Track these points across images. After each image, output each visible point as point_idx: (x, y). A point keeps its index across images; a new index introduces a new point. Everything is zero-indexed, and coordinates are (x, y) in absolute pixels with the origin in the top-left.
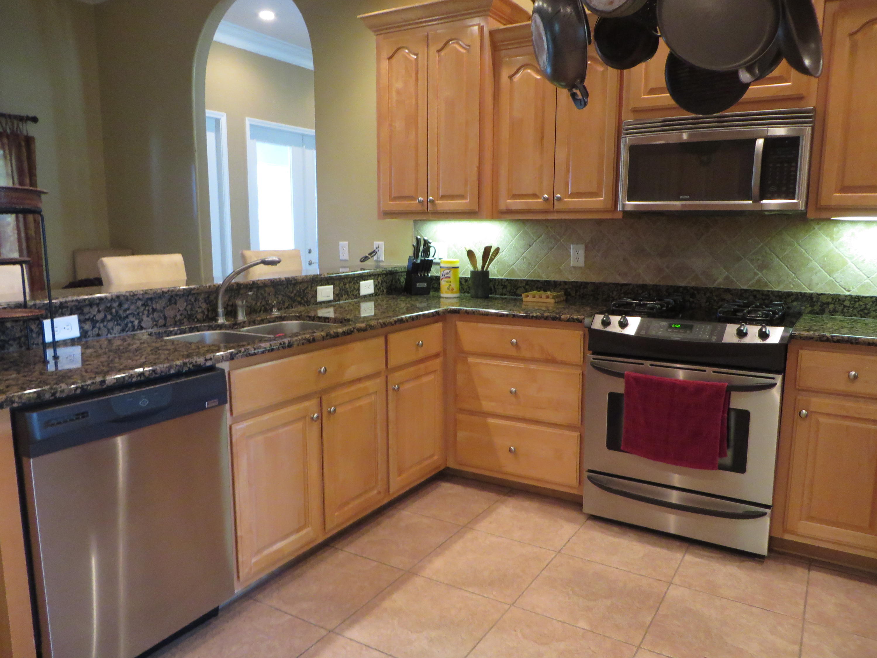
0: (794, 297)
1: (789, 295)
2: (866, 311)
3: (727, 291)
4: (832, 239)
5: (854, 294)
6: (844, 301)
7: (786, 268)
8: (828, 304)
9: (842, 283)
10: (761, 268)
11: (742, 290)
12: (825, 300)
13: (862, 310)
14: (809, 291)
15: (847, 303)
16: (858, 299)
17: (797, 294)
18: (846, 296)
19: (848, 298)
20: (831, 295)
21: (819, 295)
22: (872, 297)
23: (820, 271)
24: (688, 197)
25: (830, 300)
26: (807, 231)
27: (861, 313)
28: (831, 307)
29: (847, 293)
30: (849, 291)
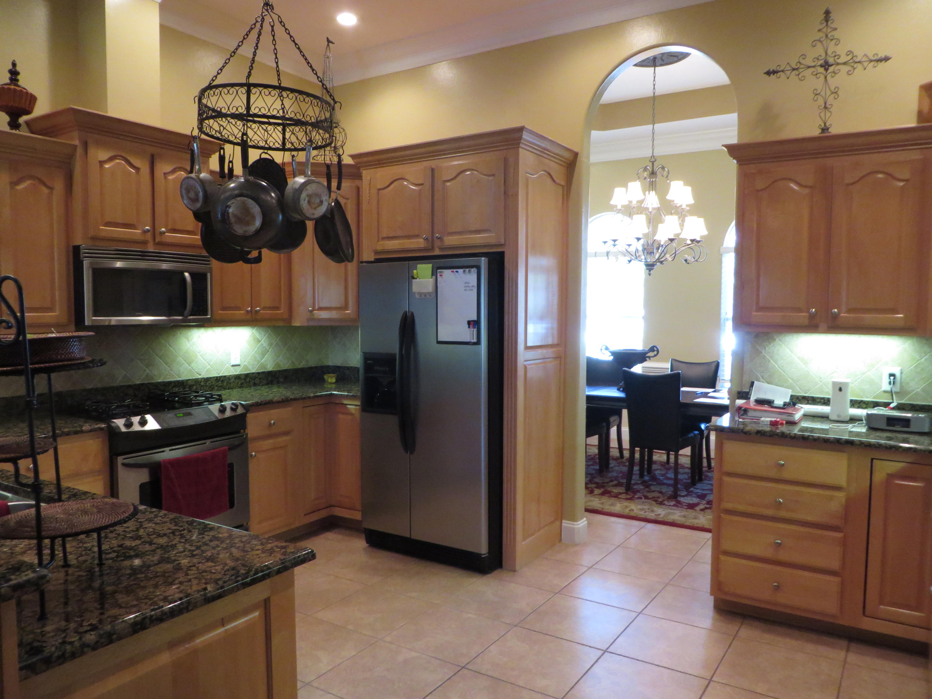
0: (173, 384)
1: (170, 383)
2: (212, 387)
3: (129, 386)
4: (188, 340)
5: (205, 377)
6: (201, 382)
7: (164, 364)
8: (192, 386)
9: (196, 370)
10: (148, 366)
11: (139, 384)
12: (190, 383)
13: (210, 387)
14: (179, 379)
15: (202, 384)
16: (207, 380)
17: (175, 382)
18: (202, 379)
19: (203, 380)
20: (194, 379)
21: (187, 380)
22: (214, 377)
23: (183, 363)
24: (141, 313)
25: (193, 383)
26: (174, 336)
27: (210, 388)
28: (195, 387)
29: (200, 377)
30: (200, 375)
